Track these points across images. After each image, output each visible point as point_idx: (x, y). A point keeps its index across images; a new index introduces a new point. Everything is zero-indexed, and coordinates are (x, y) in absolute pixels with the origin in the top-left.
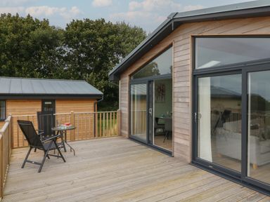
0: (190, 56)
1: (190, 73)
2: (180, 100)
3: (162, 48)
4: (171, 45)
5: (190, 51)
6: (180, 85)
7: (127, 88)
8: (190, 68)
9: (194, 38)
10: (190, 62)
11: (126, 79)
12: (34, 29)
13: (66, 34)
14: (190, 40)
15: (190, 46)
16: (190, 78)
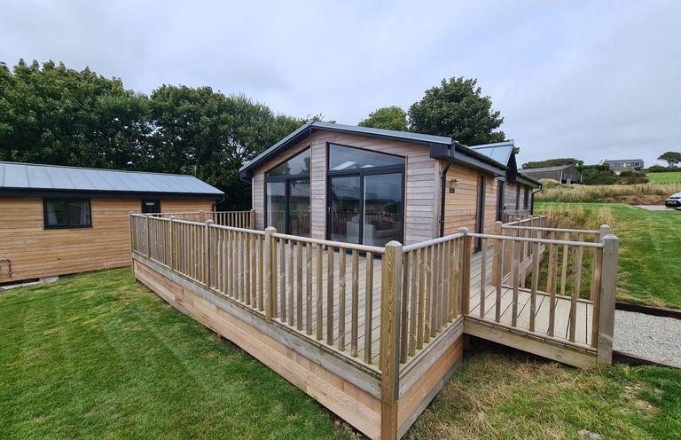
0: (324, 159)
1: (324, 174)
2: (317, 197)
3: (300, 149)
4: (309, 147)
5: (324, 155)
6: (316, 183)
7: (263, 186)
8: (325, 169)
9: (328, 144)
10: (324, 164)
11: (260, 177)
12: (98, 92)
13: (152, 106)
14: (324, 145)
15: (324, 150)
16: (324, 178)
